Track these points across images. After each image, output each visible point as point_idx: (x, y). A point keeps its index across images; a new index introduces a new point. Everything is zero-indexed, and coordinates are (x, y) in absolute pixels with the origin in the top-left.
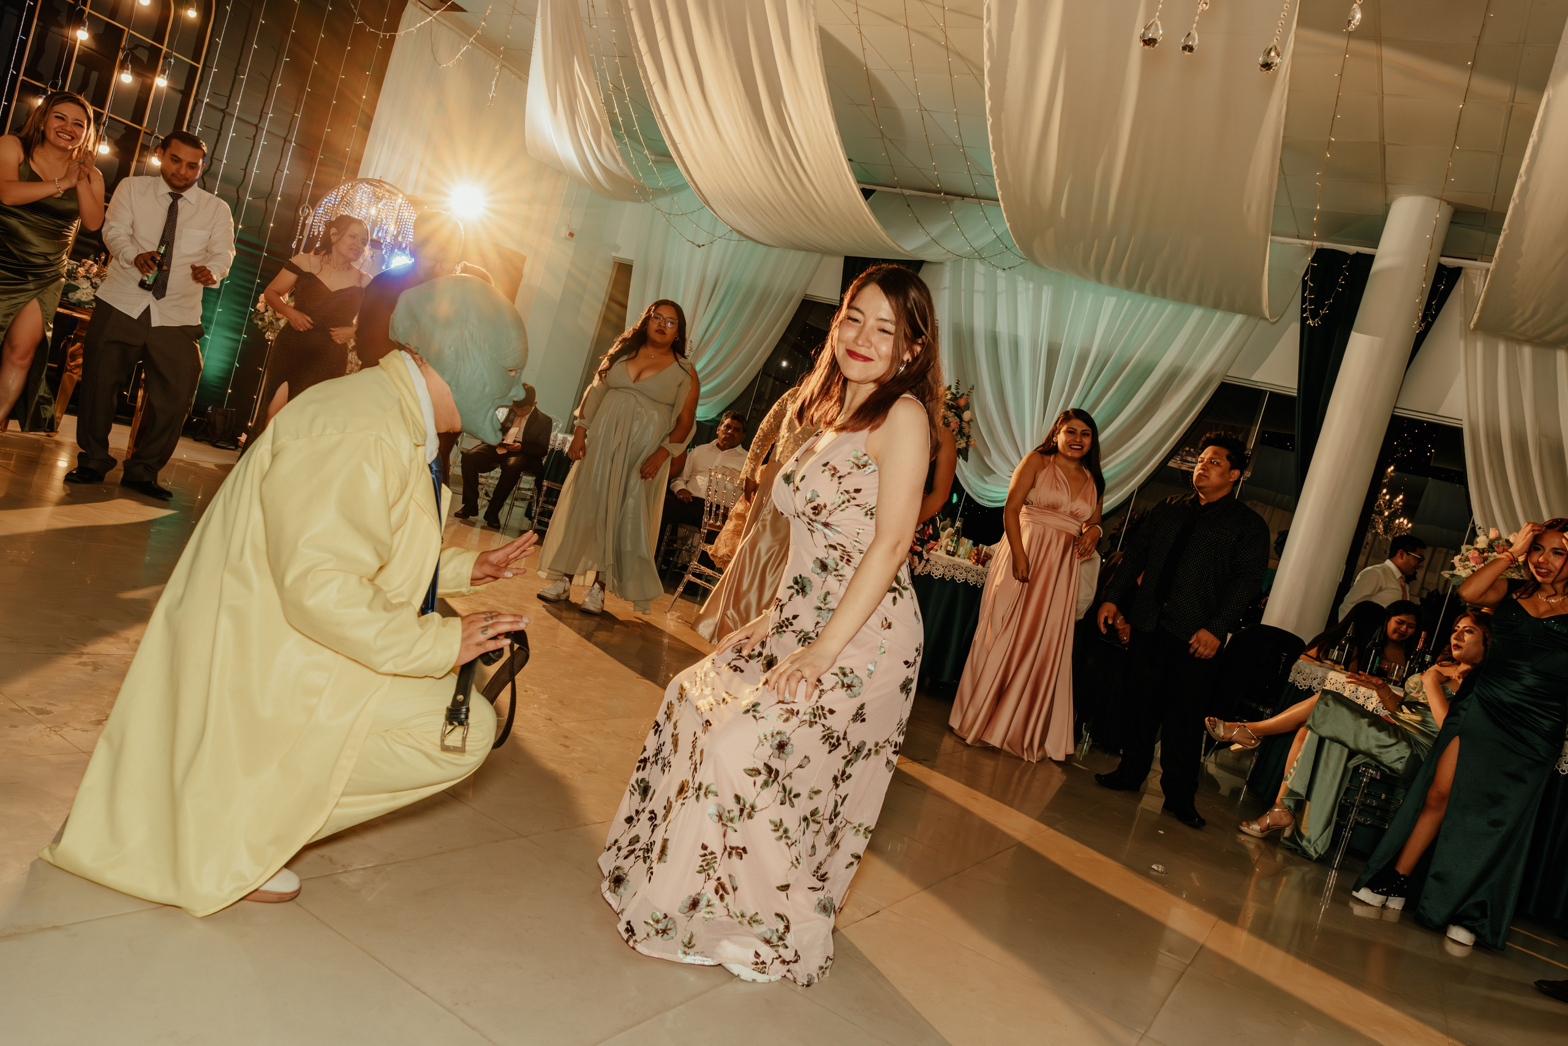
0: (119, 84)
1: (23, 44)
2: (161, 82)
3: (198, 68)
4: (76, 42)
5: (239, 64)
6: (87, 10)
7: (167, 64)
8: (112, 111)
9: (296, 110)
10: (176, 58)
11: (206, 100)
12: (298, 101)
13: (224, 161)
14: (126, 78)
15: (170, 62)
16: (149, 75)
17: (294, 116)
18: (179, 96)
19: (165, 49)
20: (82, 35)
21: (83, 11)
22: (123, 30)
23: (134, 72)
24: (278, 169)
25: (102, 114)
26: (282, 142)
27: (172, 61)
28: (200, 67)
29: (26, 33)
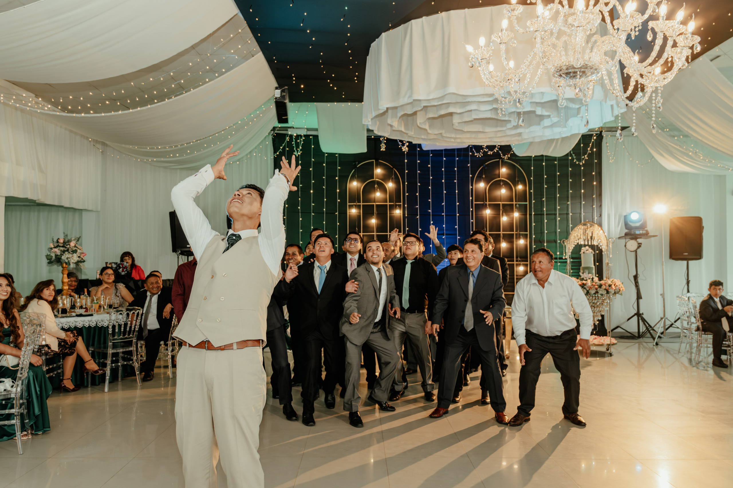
0: (503, 220)
1: (472, 223)
2: (516, 215)
3: (527, 204)
4: (486, 214)
5: (541, 195)
6: (488, 203)
7: (516, 208)
8: (503, 231)
9: (568, 201)
10: (519, 204)
11: (533, 213)
12: (568, 197)
13: (546, 232)
14: (504, 219)
15: (517, 207)
16: (512, 214)
17: (568, 204)
18: (523, 216)
19: (514, 203)
20: (488, 212)
21: (486, 204)
22: (500, 204)
23: (506, 215)
24: (568, 226)
25: (500, 234)
26: (566, 215)
27: (518, 206)
28: (528, 203)
29: (472, 219)
